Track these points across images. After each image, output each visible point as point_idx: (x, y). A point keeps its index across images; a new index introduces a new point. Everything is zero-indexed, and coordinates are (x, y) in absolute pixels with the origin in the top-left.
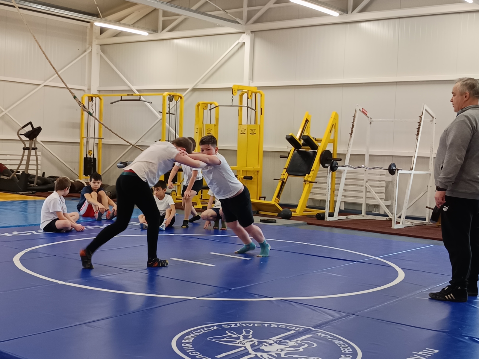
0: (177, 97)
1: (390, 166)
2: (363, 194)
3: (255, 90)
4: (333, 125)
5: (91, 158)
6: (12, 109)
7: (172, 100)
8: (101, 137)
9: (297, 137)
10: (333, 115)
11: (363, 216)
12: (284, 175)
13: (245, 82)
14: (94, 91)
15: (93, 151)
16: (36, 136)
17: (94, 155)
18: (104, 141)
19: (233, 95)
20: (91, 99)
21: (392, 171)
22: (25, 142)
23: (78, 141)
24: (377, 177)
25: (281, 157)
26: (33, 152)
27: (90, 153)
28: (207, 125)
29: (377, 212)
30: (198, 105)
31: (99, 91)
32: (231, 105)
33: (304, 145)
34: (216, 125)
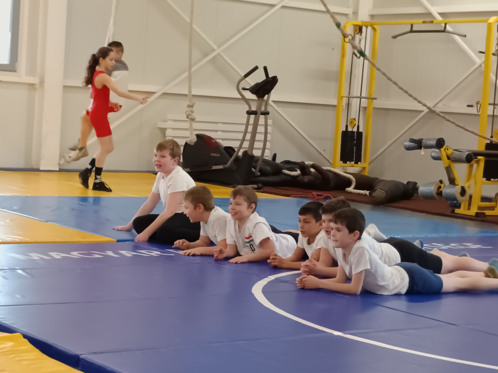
6: (229, 46)
8: (373, 96)
14: (363, 17)
15: (357, 120)
16: (268, 91)
17: (358, 127)
20: (359, 29)
26: (262, 119)
27: (352, 123)
31: (372, 16)
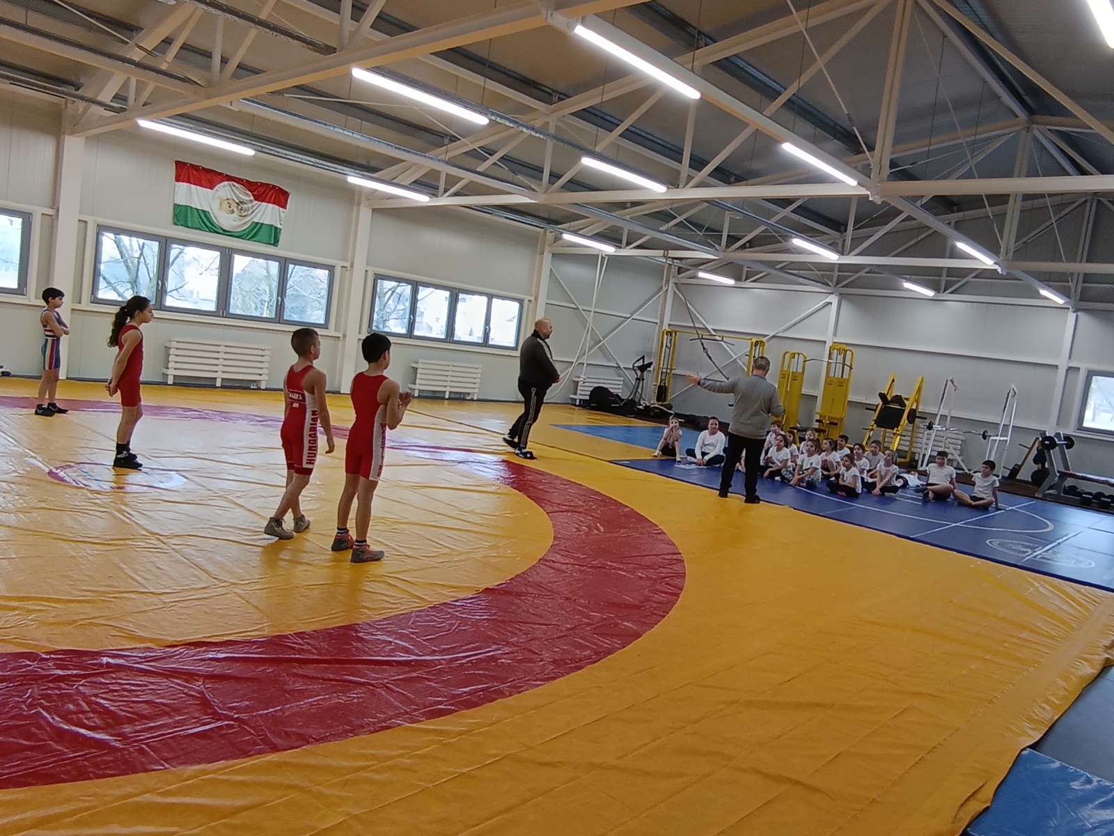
0: (761, 343)
1: (984, 432)
3: (843, 346)
4: (919, 387)
5: (663, 386)
8: (673, 368)
10: (920, 379)
12: (873, 426)
13: (831, 337)
15: (665, 380)
17: (665, 383)
21: (985, 437)
24: (954, 436)
25: (867, 409)
26: (641, 383)
28: (793, 372)
30: (787, 353)
33: (892, 402)
34: (803, 374)
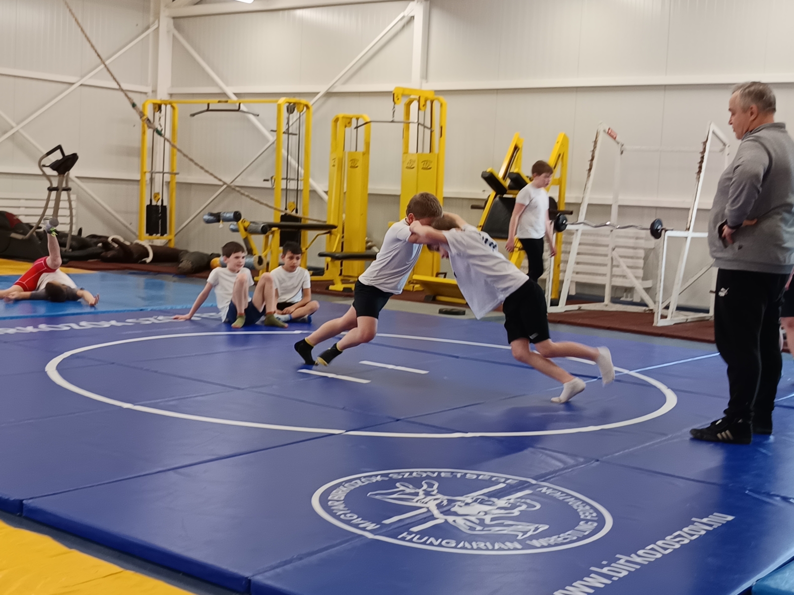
0: (302, 106)
1: (653, 225)
2: (606, 270)
3: (431, 96)
4: (559, 155)
5: (158, 206)
6: (28, 123)
7: (292, 110)
8: (175, 171)
9: (500, 175)
10: (560, 138)
11: (607, 305)
13: (414, 82)
14: (162, 95)
15: (161, 194)
16: (69, 168)
17: (162, 201)
18: (180, 178)
19: (395, 103)
20: (158, 107)
21: (656, 233)
22: (52, 179)
23: (138, 177)
24: (631, 242)
25: (473, 207)
26: (64, 195)
27: (156, 197)
28: (350, 153)
29: (629, 299)
30: (337, 120)
31: (171, 95)
32: (391, 120)
33: (510, 187)
34: (366, 153)
